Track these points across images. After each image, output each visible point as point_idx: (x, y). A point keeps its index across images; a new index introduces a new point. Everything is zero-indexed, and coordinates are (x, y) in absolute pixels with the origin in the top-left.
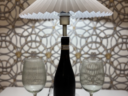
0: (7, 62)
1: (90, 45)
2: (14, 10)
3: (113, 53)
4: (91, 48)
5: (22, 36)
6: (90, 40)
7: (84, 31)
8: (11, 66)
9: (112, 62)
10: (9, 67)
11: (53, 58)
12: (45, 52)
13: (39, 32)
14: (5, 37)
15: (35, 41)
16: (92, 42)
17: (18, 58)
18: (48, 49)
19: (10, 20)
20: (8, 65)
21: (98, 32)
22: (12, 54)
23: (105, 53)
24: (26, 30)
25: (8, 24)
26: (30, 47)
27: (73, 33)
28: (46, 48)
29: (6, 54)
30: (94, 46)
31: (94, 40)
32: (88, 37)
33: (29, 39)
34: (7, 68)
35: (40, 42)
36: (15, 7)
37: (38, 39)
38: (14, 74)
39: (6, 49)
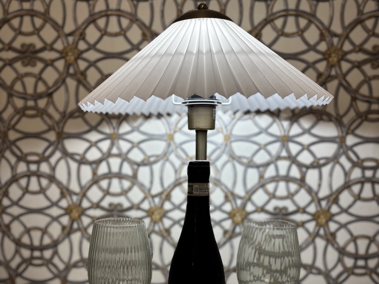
0: (44, 231)
1: (270, 187)
2: (62, 89)
3: (335, 209)
4: (273, 196)
5: (82, 161)
6: (270, 172)
7: (256, 147)
8: (55, 244)
9: (333, 235)
10: (47, 247)
11: (167, 223)
12: (146, 205)
13: (129, 151)
14: (38, 163)
15: (120, 176)
16: (276, 179)
17: (72, 221)
18: (153, 197)
19: (50, 117)
20: (47, 241)
21: (294, 148)
22: (55, 212)
23: (312, 209)
24: (94, 144)
25: (44, 127)
26: (107, 193)
27: (223, 152)
28: (148, 195)
29: (40, 211)
30: (282, 189)
31: (283, 172)
32: (267, 165)
33: (103, 169)
34: (42, 248)
35: (134, 178)
36: (64, 81)
37: (127, 170)
38: (61, 266)
39: (41, 197)
